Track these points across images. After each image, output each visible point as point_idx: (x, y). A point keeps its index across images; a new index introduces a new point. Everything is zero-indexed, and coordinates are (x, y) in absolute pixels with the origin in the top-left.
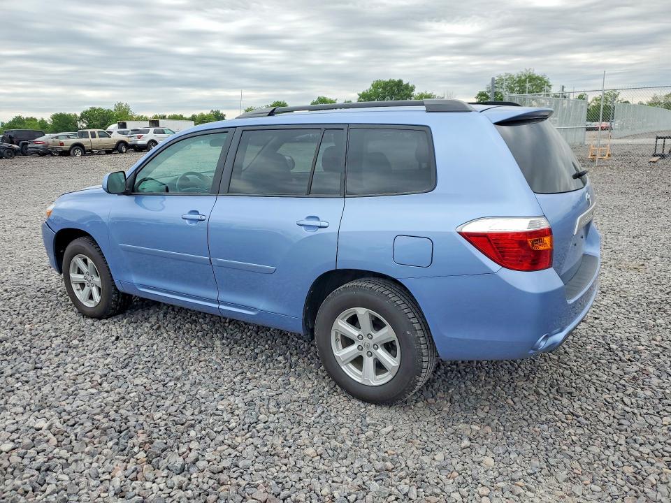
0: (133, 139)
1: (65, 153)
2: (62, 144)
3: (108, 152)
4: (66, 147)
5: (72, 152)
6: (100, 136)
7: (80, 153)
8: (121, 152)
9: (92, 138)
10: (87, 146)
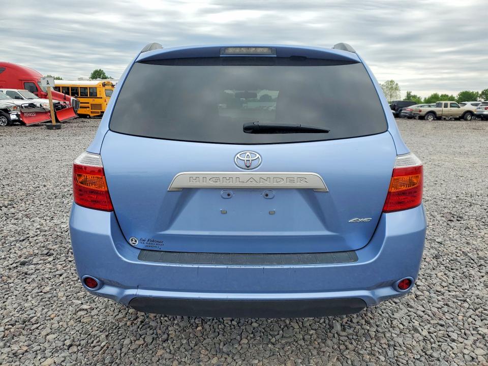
0: (481, 110)
1: (422, 118)
2: (420, 111)
3: (456, 119)
4: (423, 113)
5: (426, 118)
6: (451, 107)
7: (432, 119)
8: (466, 120)
9: (444, 107)
10: (439, 113)
